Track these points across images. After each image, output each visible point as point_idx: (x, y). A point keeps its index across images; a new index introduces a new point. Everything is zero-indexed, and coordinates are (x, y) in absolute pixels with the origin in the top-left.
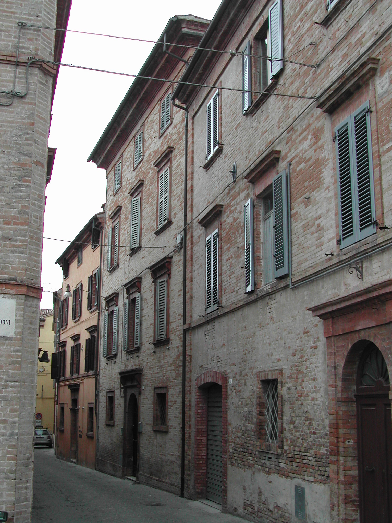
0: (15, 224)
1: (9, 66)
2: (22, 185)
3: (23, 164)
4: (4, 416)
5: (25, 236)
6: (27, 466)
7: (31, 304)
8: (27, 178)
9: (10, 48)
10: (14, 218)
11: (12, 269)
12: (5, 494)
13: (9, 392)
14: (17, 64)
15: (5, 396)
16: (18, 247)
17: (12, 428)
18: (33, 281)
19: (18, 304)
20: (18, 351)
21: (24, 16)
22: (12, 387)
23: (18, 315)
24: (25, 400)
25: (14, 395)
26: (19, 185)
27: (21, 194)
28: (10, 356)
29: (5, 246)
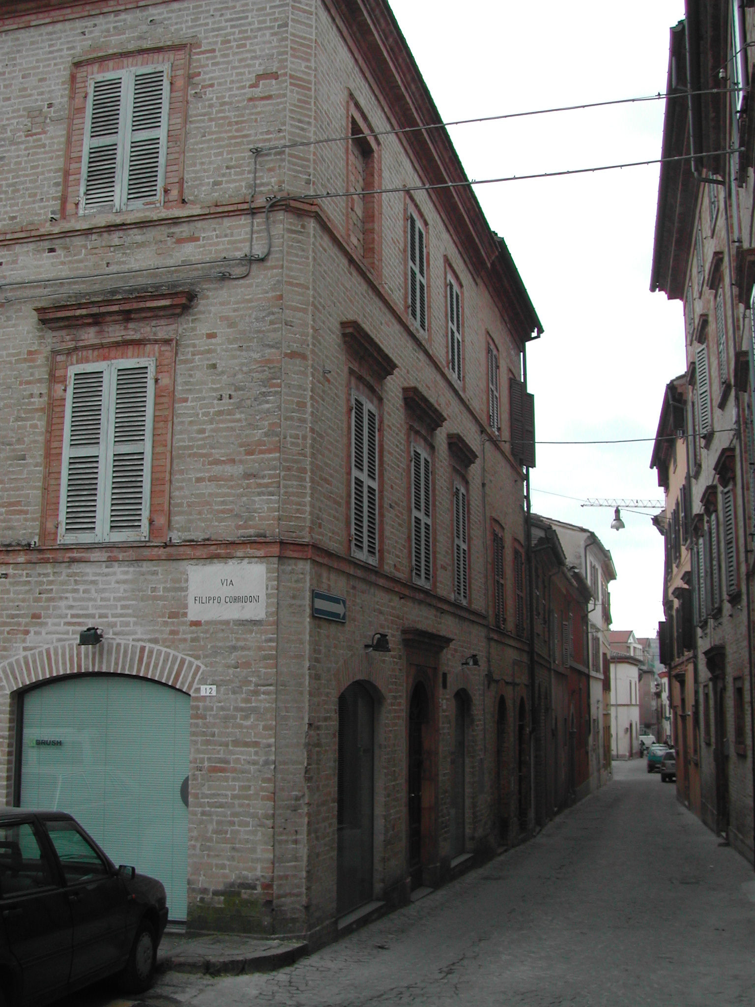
0: (262, 452)
1: (243, 217)
2: (269, 392)
3: (269, 361)
4: (255, 737)
5: (275, 469)
6: (295, 809)
7: (293, 569)
8: (274, 381)
9: (244, 191)
10: (260, 443)
11: (259, 520)
12: (260, 848)
13: (260, 701)
14: (253, 212)
15: (256, 707)
16: (267, 485)
17: (267, 754)
18: (294, 535)
19: (269, 571)
20: (270, 640)
21: (261, 137)
22: (264, 693)
23: (269, 588)
24: (287, 712)
25: (267, 705)
26: (263, 394)
27: (267, 406)
28: (260, 648)
29: (248, 486)
